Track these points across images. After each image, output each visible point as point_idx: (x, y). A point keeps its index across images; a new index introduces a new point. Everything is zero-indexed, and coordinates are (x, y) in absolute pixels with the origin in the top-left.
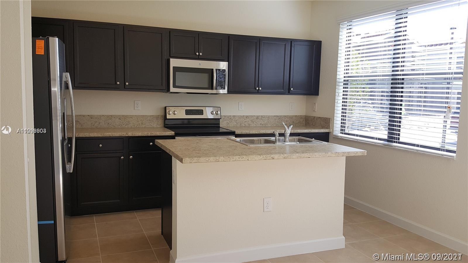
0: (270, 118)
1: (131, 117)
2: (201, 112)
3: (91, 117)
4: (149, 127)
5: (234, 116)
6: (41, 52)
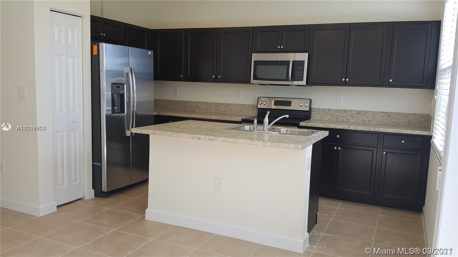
0: (376, 114)
1: (233, 105)
2: (289, 103)
3: (206, 103)
4: (246, 114)
5: (329, 110)
6: (95, 53)
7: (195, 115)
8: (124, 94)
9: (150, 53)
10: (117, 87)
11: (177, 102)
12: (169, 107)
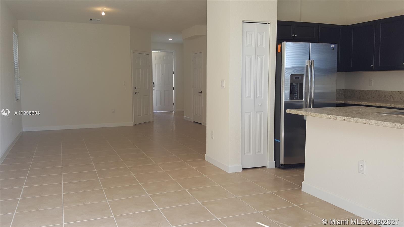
6: (279, 51)
7: (380, 104)
8: (303, 84)
9: (333, 46)
10: (296, 78)
11: (372, 92)
12: (363, 96)
